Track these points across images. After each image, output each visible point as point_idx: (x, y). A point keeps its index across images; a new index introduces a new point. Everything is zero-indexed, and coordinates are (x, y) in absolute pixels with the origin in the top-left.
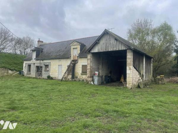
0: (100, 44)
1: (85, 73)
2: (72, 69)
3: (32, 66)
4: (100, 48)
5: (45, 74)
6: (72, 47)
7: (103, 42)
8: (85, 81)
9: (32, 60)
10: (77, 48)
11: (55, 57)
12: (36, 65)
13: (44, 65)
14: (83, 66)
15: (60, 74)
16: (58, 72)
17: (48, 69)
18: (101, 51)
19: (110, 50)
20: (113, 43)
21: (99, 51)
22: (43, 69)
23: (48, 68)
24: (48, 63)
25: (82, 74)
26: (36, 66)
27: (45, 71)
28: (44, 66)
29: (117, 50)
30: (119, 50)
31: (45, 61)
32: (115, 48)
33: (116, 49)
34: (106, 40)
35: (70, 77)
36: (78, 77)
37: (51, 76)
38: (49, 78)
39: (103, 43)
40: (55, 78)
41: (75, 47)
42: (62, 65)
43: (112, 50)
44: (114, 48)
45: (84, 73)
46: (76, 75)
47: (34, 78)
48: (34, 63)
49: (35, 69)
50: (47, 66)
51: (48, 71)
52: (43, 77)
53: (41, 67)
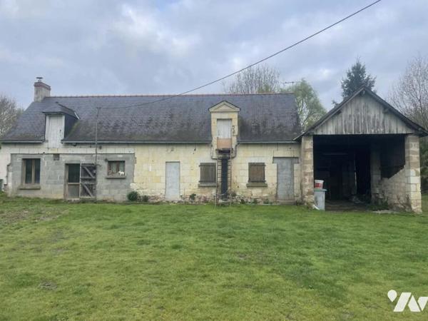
0: (341, 116)
1: (260, 184)
2: (216, 175)
3: (46, 166)
4: (340, 125)
5: (108, 187)
6: (214, 117)
7: (349, 113)
8: (262, 204)
9: (46, 145)
10: (231, 119)
11: (149, 138)
12: (64, 159)
13: (106, 160)
14: (252, 165)
15: (171, 187)
16: (163, 180)
17: (121, 173)
18: (344, 133)
19: (368, 133)
20: (375, 116)
21: (339, 133)
22: (102, 173)
23: (124, 171)
24: (121, 156)
25: (248, 186)
26: (67, 165)
27: (108, 179)
28: (105, 165)
29: (387, 133)
30: (391, 133)
31: (110, 150)
32: (382, 130)
33: (384, 130)
34: (357, 110)
35: (211, 193)
36: (238, 194)
37: (141, 193)
38: (133, 197)
39: (350, 116)
40: (156, 198)
42: (179, 162)
43: (373, 132)
44: (378, 128)
45: (255, 184)
46: (231, 189)
47: (57, 202)
48: (57, 156)
49: (62, 173)
50: (116, 164)
51: (123, 178)
52: (100, 197)
53: (93, 168)
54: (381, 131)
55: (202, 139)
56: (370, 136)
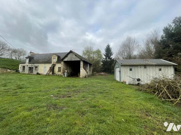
0: (68, 57)
1: (60, 71)
2: (52, 69)
3: (26, 67)
4: (68, 59)
5: (35, 72)
6: (53, 57)
7: (70, 56)
8: (60, 75)
9: (26, 63)
11: (42, 62)
12: (29, 66)
14: (59, 67)
15: (45, 72)
16: (43, 70)
20: (74, 57)
22: (34, 69)
25: (58, 72)
26: (29, 67)
31: (35, 64)
35: (51, 73)
37: (39, 73)
38: (38, 74)
40: (42, 74)
41: (54, 57)
42: (46, 67)
46: (55, 72)
47: (27, 74)
48: (27, 66)
49: (28, 69)
50: (36, 67)
51: (37, 70)
52: (33, 73)
53: (33, 68)
54: (75, 60)
55: (49, 62)
56: (73, 61)
